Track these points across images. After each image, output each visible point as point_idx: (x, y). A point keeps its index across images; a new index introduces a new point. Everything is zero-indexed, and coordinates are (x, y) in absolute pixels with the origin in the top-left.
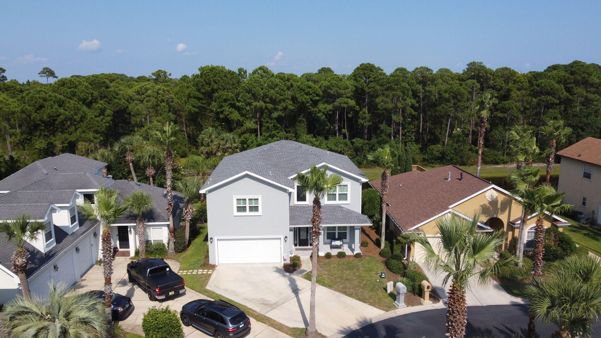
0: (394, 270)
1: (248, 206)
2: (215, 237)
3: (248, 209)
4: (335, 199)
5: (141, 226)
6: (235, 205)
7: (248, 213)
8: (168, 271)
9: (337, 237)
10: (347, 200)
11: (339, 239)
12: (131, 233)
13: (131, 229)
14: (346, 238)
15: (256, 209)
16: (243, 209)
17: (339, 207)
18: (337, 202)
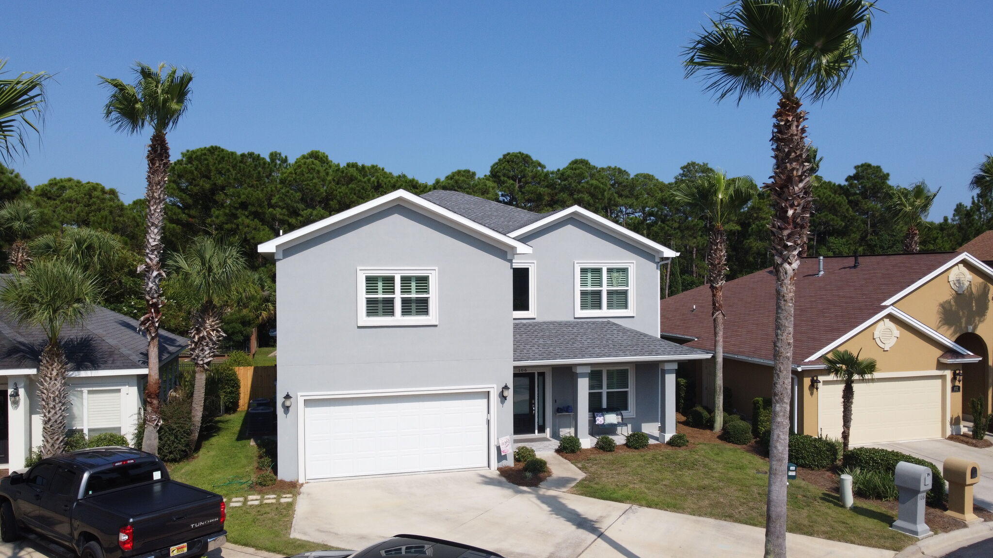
0: (803, 458)
1: (398, 296)
2: (299, 394)
3: (398, 306)
4: (599, 306)
5: (55, 373)
6: (362, 296)
7: (398, 318)
8: (158, 481)
9: (604, 405)
10: (626, 306)
11: (610, 410)
12: (16, 403)
13: (16, 389)
14: (626, 408)
15: (422, 307)
16: (385, 307)
17: (607, 325)
18: (604, 312)
